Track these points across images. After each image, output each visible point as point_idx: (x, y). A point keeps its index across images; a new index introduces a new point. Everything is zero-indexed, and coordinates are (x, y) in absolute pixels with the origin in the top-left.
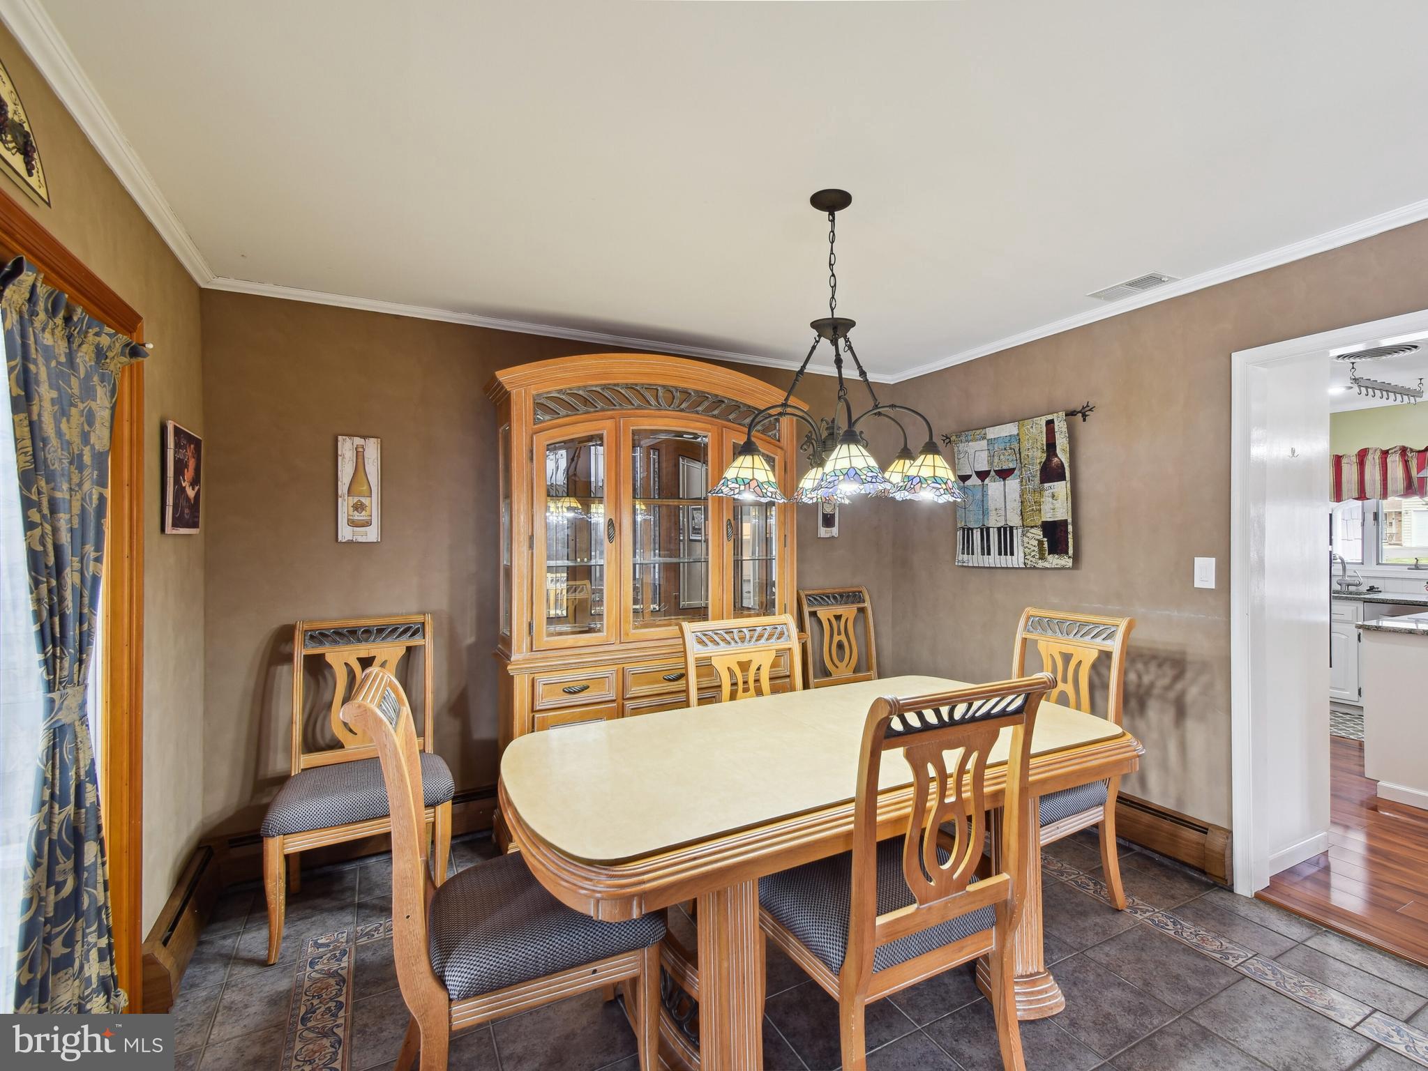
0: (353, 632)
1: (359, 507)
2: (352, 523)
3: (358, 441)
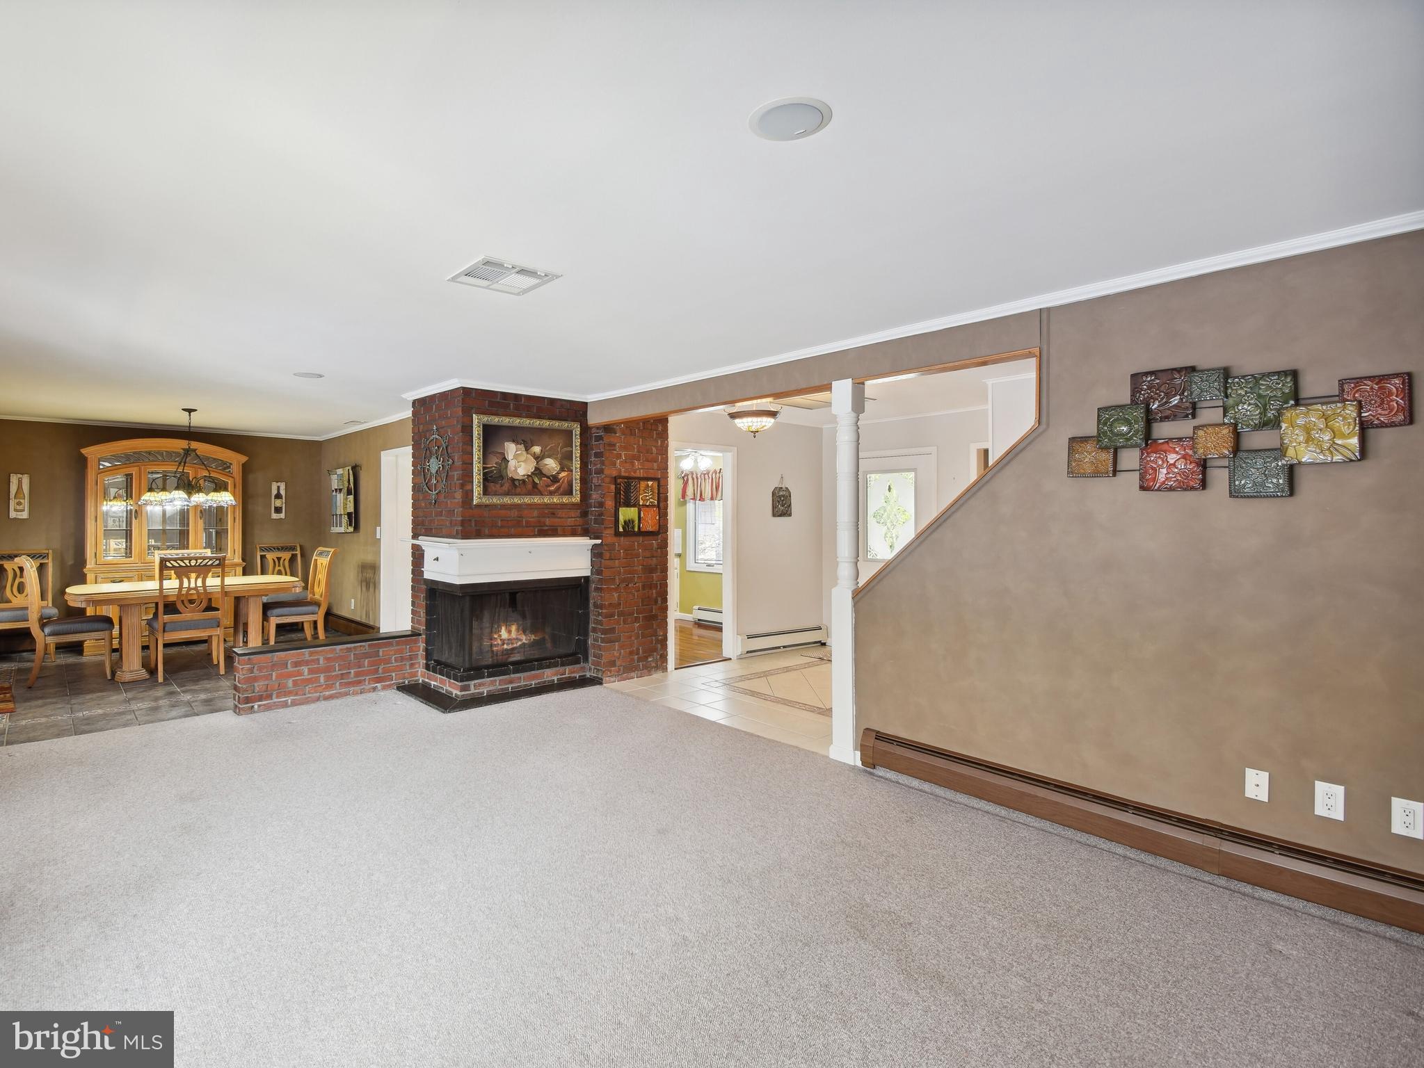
1: (19, 504)
2: (16, 510)
3: (20, 476)
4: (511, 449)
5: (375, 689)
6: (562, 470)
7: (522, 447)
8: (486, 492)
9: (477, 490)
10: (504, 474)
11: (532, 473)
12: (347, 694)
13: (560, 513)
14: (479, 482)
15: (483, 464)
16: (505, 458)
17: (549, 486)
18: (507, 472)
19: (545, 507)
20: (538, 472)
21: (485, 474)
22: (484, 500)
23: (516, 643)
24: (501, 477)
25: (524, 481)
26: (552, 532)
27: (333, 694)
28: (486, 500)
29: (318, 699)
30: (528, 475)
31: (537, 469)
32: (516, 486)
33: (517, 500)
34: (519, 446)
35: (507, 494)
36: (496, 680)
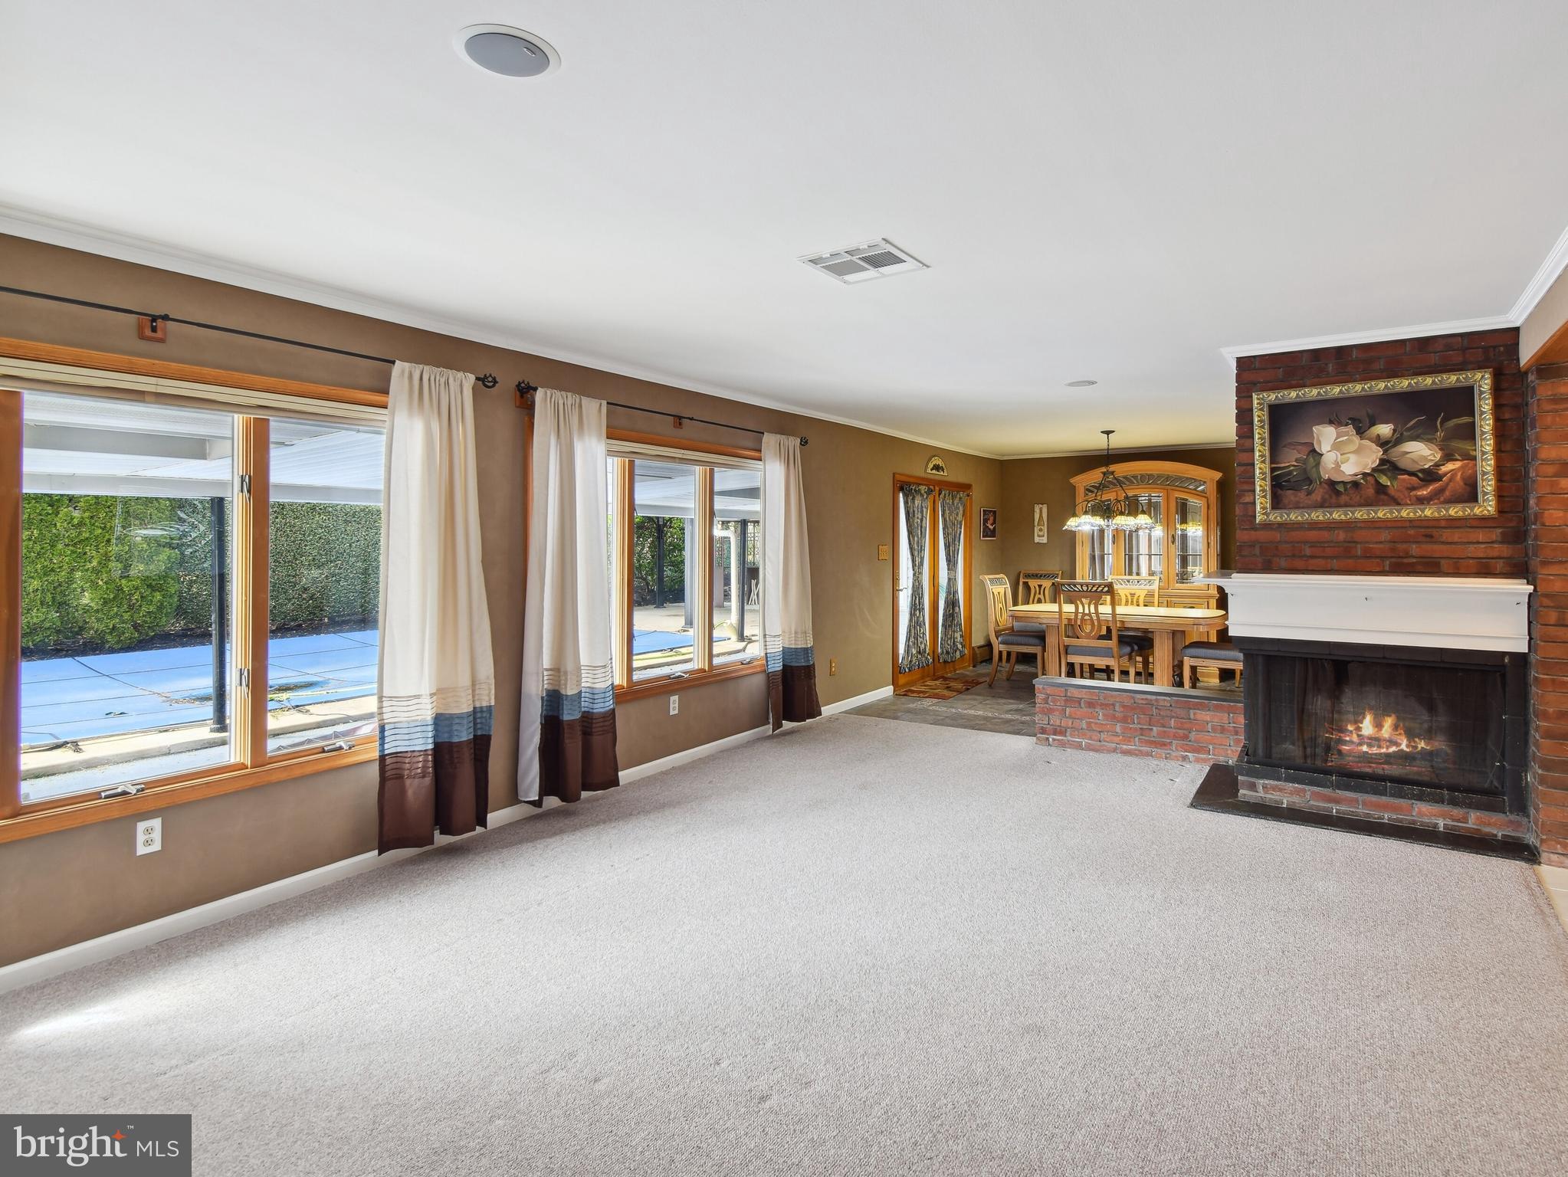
0: (1037, 575)
1: (1041, 530)
2: (1039, 536)
3: (1041, 506)
4: (1326, 437)
5: (1185, 758)
6: (1448, 457)
7: (1350, 429)
8: (1277, 503)
9: (1262, 502)
10: (1314, 475)
11: (1374, 470)
12: (1149, 754)
13: (1446, 535)
14: (1263, 491)
15: (1272, 462)
16: (1314, 451)
17: (1414, 489)
18: (1319, 473)
19: (1408, 524)
20: (1388, 466)
21: (1273, 479)
22: (1272, 517)
23: (1387, 748)
24: (1309, 481)
25: (1355, 484)
26: (1430, 567)
27: (1131, 749)
28: (1276, 517)
29: (1115, 750)
30: (1365, 475)
31: (1383, 462)
32: (1337, 491)
33: (1337, 515)
34: (1343, 429)
35: (1322, 505)
36: (1304, 791)
